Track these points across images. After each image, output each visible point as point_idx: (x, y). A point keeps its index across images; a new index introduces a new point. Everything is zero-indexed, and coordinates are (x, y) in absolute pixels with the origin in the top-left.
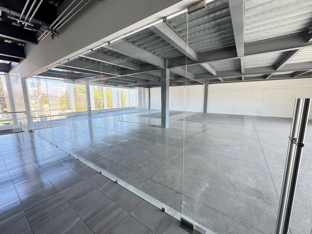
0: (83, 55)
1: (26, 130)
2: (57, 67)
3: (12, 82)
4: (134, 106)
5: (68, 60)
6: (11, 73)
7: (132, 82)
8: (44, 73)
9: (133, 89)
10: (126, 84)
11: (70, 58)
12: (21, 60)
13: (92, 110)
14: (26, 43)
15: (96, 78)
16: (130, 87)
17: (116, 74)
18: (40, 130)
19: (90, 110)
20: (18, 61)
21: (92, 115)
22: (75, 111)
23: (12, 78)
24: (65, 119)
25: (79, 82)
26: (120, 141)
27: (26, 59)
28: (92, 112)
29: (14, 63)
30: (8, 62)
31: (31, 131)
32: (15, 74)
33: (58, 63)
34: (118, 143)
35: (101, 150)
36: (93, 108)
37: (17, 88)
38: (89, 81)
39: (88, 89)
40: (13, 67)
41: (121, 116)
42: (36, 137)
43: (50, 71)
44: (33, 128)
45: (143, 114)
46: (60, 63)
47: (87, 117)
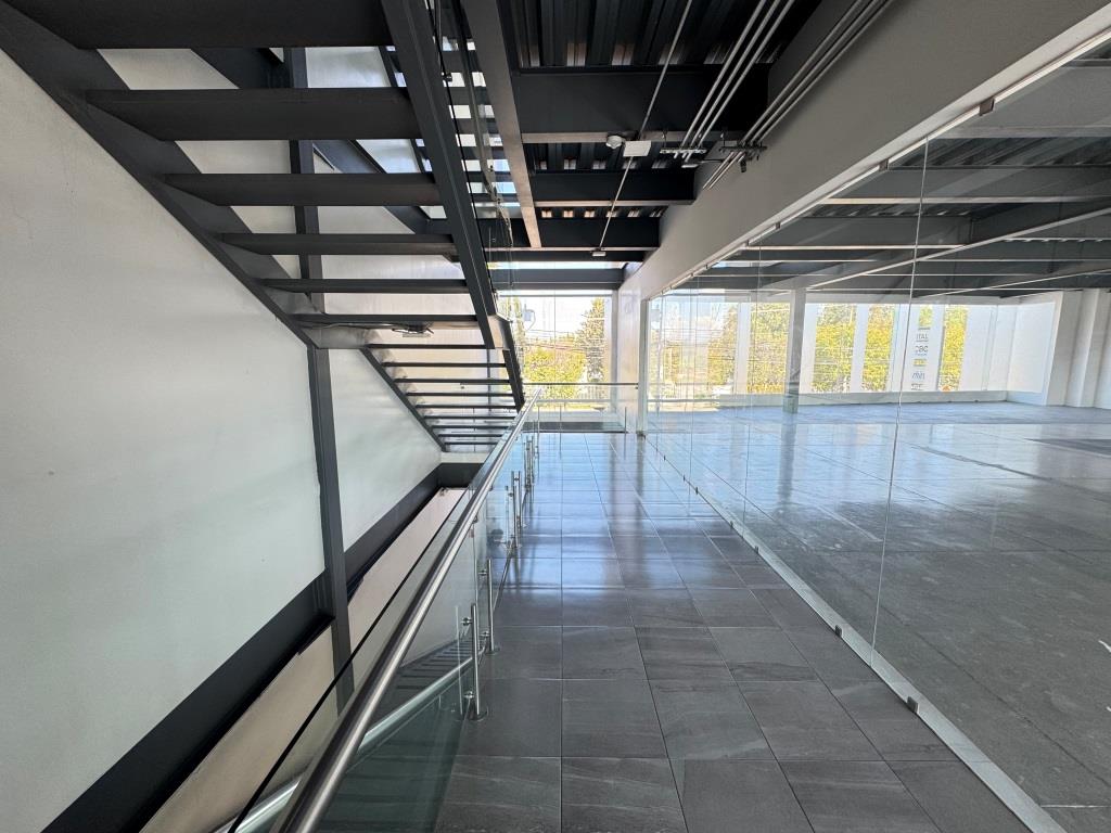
0: (832, 197)
1: (632, 430)
2: (732, 258)
3: (622, 312)
4: (1012, 387)
5: (778, 225)
6: (623, 290)
7: (1026, 268)
8: (695, 278)
9: (1020, 303)
10: (986, 281)
11: (782, 220)
12: (649, 256)
13: (801, 392)
14: (666, 207)
15: (839, 273)
16: (1004, 295)
17: (941, 241)
18: (660, 435)
19: (794, 393)
20: (640, 257)
21: (799, 411)
22: (744, 391)
23: (623, 301)
24: (715, 412)
25: (772, 293)
26: (925, 539)
27: (659, 249)
28: (801, 401)
29: (633, 265)
30: (621, 265)
31: (641, 435)
32: (630, 292)
33: (742, 244)
34: (916, 544)
35: (838, 546)
36: (806, 387)
37: (630, 322)
38: (808, 289)
39: (799, 317)
40: (629, 276)
41: (924, 429)
42: (649, 450)
43: (712, 270)
44: (645, 428)
45: (1073, 431)
46: (747, 243)
47: (780, 415)
